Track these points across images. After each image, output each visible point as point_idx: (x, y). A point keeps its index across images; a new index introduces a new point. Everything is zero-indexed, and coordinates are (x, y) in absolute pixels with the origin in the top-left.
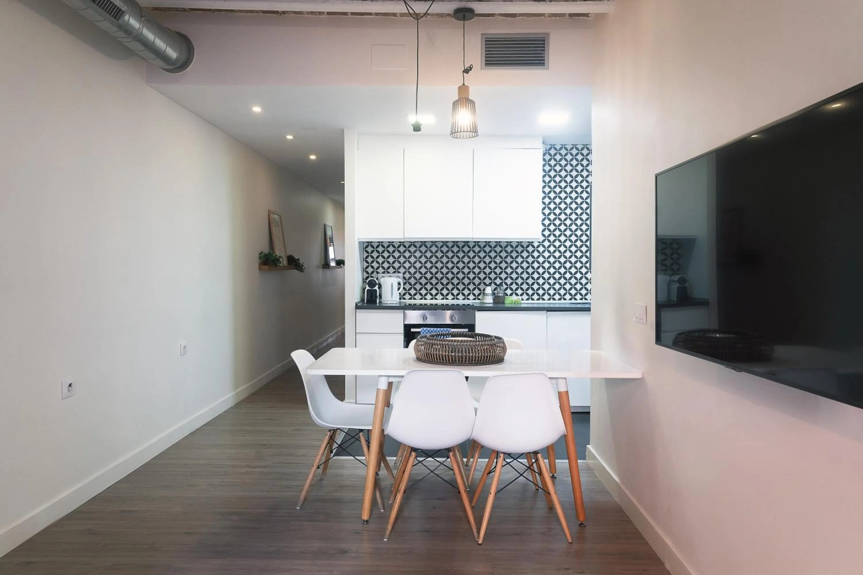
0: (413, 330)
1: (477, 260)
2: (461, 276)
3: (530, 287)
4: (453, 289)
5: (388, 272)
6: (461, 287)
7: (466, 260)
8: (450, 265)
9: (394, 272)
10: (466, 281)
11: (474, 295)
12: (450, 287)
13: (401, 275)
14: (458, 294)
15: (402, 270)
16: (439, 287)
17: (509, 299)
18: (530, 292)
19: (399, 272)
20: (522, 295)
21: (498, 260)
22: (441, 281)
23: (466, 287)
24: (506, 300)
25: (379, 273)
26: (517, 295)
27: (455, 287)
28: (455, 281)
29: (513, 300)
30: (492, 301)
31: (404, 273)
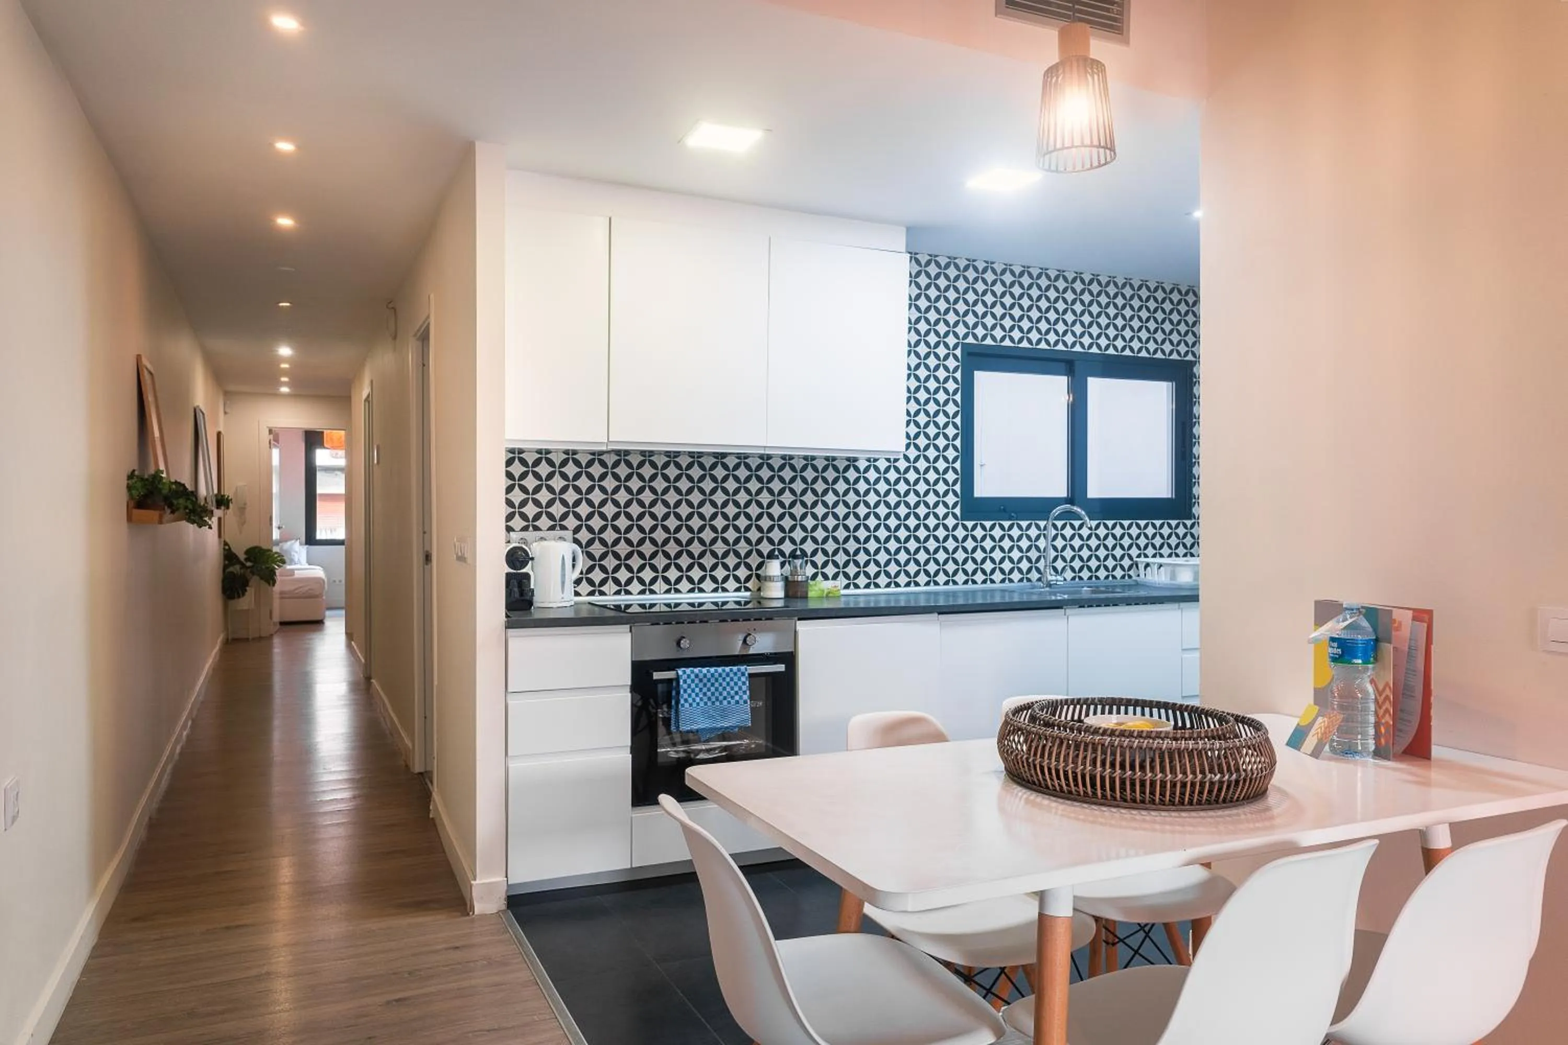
0: (657, 676)
1: (742, 498)
2: (708, 535)
3: (852, 558)
4: (690, 567)
5: (536, 528)
6: (708, 561)
7: (719, 497)
8: (684, 510)
9: (552, 528)
10: (720, 548)
11: (737, 579)
12: (684, 561)
13: (569, 534)
14: (702, 579)
15: (571, 522)
16: (660, 562)
17: (816, 588)
18: (852, 570)
19: (563, 528)
20: (835, 577)
21: (787, 498)
22: (665, 548)
23: (720, 561)
24: (811, 591)
25: (514, 530)
26: (826, 577)
27: (696, 561)
28: (696, 548)
29: (823, 591)
30: (781, 594)
31: (577, 530)
